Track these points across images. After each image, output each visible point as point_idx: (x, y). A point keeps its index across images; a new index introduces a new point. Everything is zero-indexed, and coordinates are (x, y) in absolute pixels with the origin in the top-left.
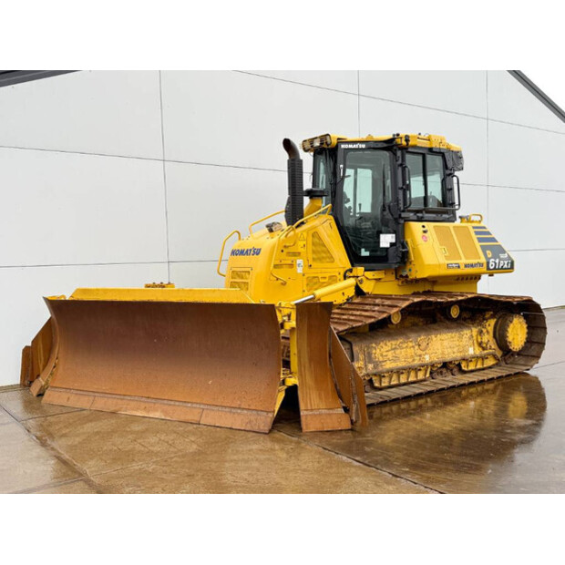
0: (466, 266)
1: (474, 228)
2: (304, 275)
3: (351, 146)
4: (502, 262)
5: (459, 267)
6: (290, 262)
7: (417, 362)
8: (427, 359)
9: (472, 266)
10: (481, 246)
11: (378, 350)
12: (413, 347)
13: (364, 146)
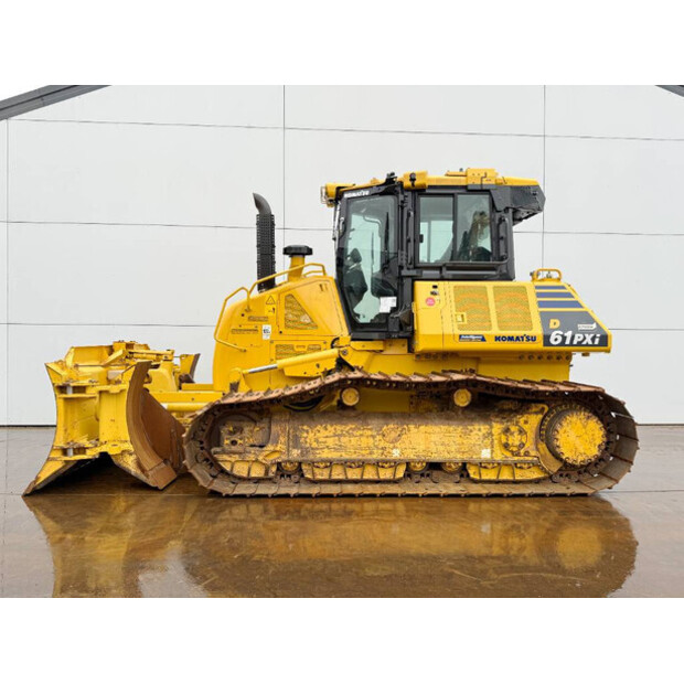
0: (497, 339)
1: (537, 287)
2: (272, 342)
3: (354, 195)
4: (577, 336)
5: (483, 340)
6: (253, 327)
7: (376, 456)
8: (396, 454)
9: (511, 339)
10: (541, 313)
11: (311, 435)
12: (373, 437)
13: (367, 193)
